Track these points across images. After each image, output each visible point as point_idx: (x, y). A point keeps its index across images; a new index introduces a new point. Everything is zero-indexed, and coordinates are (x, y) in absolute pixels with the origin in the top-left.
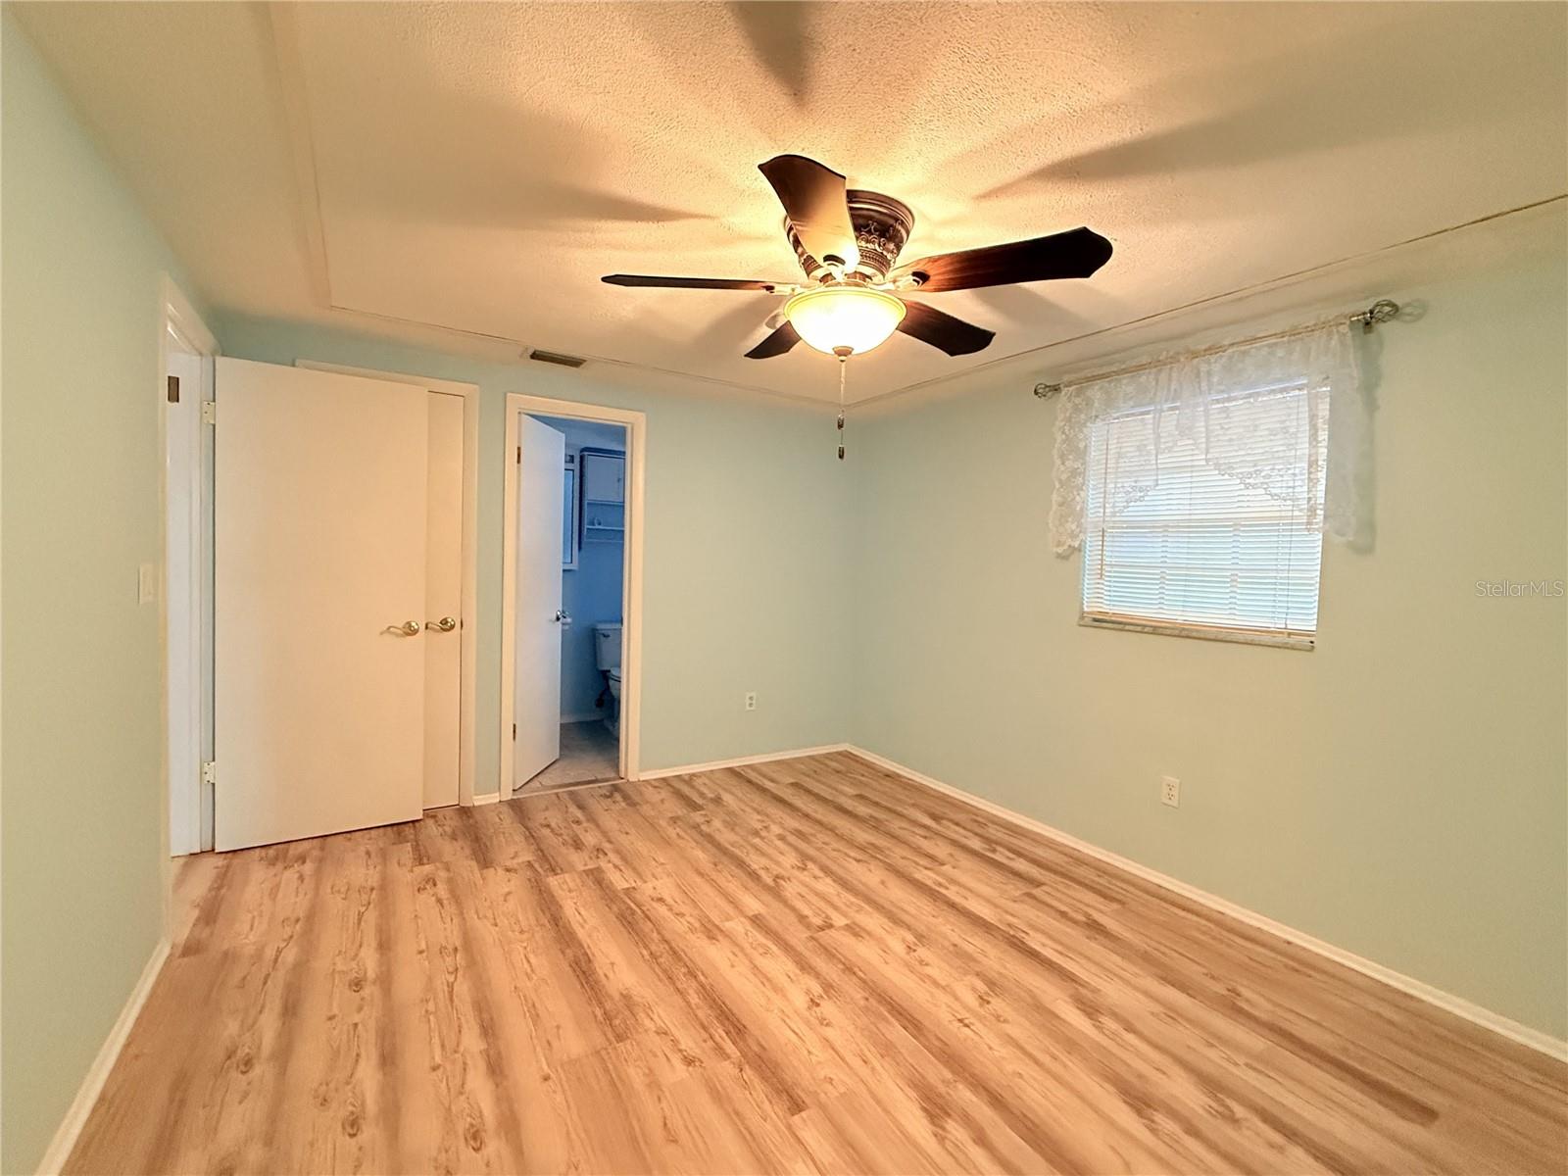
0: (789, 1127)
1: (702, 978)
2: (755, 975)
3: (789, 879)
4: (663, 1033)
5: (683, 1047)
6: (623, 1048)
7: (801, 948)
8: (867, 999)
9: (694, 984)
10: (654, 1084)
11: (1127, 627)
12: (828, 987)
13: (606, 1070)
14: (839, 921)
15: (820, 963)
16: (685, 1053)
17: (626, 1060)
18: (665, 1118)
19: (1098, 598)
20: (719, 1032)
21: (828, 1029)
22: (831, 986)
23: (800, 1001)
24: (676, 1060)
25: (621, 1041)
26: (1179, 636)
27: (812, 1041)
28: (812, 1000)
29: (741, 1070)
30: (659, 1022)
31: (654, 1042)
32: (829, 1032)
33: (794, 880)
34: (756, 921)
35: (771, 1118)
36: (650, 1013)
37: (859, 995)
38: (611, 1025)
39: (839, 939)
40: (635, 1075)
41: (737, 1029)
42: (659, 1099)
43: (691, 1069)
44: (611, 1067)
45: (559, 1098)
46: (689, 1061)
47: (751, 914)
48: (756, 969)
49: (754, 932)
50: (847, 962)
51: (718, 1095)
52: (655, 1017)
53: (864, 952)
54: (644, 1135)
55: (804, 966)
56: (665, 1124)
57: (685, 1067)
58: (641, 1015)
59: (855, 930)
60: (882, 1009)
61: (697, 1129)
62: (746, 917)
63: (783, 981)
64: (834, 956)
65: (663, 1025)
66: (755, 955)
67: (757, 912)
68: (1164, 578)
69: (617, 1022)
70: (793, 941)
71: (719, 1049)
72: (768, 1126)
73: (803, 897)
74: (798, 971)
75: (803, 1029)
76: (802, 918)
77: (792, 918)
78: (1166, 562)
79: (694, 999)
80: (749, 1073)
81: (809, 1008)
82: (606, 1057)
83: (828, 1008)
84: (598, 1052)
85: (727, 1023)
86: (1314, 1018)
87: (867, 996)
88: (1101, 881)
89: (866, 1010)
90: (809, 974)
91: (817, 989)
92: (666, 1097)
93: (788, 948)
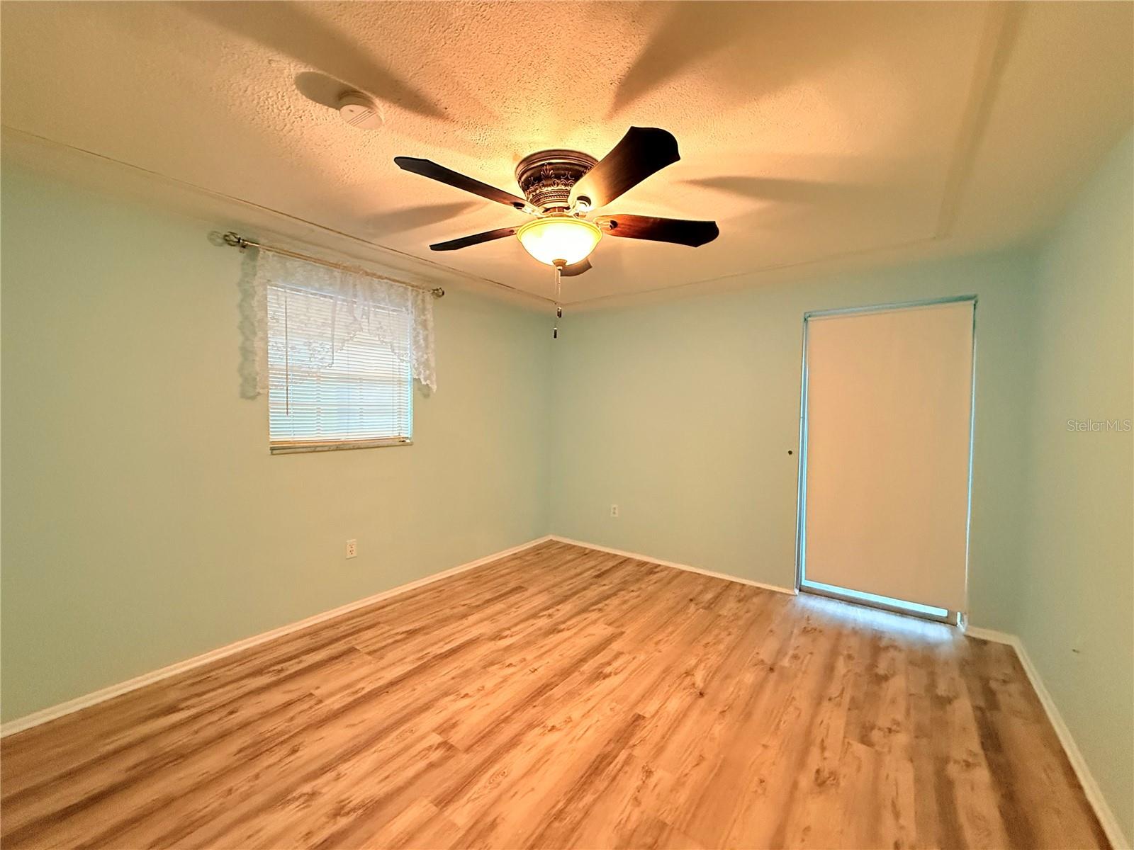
0: (653, 716)
2: (538, 770)
4: (637, 801)
5: (641, 782)
6: (669, 818)
10: (679, 783)
11: (298, 450)
13: (694, 816)
15: (502, 737)
16: (644, 778)
17: (677, 809)
18: (694, 767)
19: (281, 433)
20: (613, 767)
21: (573, 717)
22: (529, 725)
24: (653, 780)
25: (665, 823)
26: (329, 451)
27: (588, 722)
28: (550, 731)
29: (634, 746)
30: (629, 808)
31: (649, 801)
32: (576, 716)
35: (656, 723)
36: (623, 822)
37: (532, 710)
38: (656, 842)
39: (462, 734)
40: (683, 797)
42: (686, 775)
43: (653, 770)
44: (689, 816)
45: (735, 833)
46: (649, 773)
49: (473, 791)
51: (660, 750)
52: (625, 815)
54: (712, 771)
56: (697, 765)
57: (655, 773)
58: (630, 826)
59: (446, 728)
61: (686, 750)
65: (630, 804)
68: (320, 412)
69: (649, 840)
71: (627, 762)
72: (659, 724)
74: (522, 746)
75: (582, 728)
78: (319, 401)
79: (588, 798)
80: (634, 741)
82: (684, 825)
84: (685, 833)
85: (601, 767)
86: (474, 594)
88: (342, 629)
92: (682, 772)
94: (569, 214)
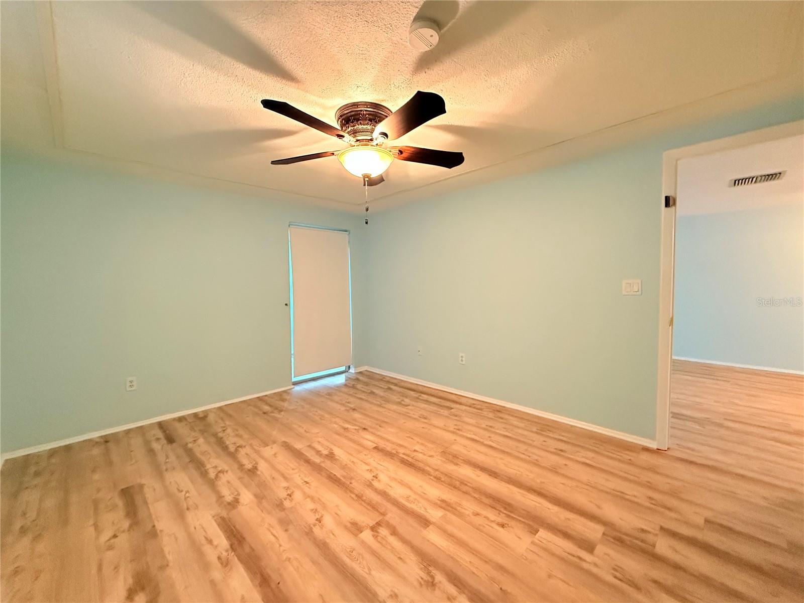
0: (376, 444)
1: (432, 478)
2: (408, 484)
3: (421, 585)
5: (420, 454)
7: (389, 506)
8: (351, 483)
9: (433, 474)
12: (370, 485)
14: (367, 535)
15: (376, 498)
16: (418, 453)
20: (410, 460)
21: (368, 469)
22: (368, 486)
23: (382, 477)
27: (374, 464)
28: (377, 478)
29: (397, 452)
32: (367, 467)
33: (416, 583)
34: (425, 522)
35: (382, 444)
37: (355, 484)
39: (366, 519)
41: (404, 462)
46: (415, 451)
47: (431, 527)
48: (410, 488)
50: (361, 502)
53: (351, 512)
55: (384, 494)
57: (416, 449)
59: (355, 528)
60: (344, 480)
62: (434, 524)
63: (393, 484)
64: (368, 504)
66: (413, 496)
67: (427, 529)
70: (394, 509)
71: (408, 456)
73: (400, 558)
74: (387, 491)
75: (379, 467)
76: (394, 532)
77: (400, 530)
80: (394, 452)
81: (377, 475)
83: (369, 476)
85: (410, 463)
87: (351, 485)
89: (352, 478)
90: (380, 490)
91: (376, 484)
93: (396, 503)
94: (373, 144)
